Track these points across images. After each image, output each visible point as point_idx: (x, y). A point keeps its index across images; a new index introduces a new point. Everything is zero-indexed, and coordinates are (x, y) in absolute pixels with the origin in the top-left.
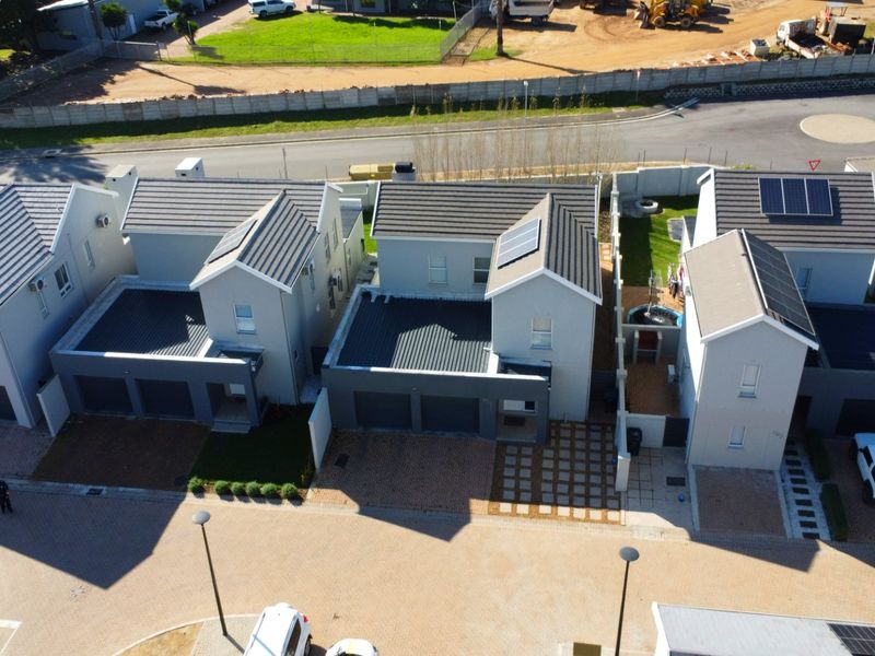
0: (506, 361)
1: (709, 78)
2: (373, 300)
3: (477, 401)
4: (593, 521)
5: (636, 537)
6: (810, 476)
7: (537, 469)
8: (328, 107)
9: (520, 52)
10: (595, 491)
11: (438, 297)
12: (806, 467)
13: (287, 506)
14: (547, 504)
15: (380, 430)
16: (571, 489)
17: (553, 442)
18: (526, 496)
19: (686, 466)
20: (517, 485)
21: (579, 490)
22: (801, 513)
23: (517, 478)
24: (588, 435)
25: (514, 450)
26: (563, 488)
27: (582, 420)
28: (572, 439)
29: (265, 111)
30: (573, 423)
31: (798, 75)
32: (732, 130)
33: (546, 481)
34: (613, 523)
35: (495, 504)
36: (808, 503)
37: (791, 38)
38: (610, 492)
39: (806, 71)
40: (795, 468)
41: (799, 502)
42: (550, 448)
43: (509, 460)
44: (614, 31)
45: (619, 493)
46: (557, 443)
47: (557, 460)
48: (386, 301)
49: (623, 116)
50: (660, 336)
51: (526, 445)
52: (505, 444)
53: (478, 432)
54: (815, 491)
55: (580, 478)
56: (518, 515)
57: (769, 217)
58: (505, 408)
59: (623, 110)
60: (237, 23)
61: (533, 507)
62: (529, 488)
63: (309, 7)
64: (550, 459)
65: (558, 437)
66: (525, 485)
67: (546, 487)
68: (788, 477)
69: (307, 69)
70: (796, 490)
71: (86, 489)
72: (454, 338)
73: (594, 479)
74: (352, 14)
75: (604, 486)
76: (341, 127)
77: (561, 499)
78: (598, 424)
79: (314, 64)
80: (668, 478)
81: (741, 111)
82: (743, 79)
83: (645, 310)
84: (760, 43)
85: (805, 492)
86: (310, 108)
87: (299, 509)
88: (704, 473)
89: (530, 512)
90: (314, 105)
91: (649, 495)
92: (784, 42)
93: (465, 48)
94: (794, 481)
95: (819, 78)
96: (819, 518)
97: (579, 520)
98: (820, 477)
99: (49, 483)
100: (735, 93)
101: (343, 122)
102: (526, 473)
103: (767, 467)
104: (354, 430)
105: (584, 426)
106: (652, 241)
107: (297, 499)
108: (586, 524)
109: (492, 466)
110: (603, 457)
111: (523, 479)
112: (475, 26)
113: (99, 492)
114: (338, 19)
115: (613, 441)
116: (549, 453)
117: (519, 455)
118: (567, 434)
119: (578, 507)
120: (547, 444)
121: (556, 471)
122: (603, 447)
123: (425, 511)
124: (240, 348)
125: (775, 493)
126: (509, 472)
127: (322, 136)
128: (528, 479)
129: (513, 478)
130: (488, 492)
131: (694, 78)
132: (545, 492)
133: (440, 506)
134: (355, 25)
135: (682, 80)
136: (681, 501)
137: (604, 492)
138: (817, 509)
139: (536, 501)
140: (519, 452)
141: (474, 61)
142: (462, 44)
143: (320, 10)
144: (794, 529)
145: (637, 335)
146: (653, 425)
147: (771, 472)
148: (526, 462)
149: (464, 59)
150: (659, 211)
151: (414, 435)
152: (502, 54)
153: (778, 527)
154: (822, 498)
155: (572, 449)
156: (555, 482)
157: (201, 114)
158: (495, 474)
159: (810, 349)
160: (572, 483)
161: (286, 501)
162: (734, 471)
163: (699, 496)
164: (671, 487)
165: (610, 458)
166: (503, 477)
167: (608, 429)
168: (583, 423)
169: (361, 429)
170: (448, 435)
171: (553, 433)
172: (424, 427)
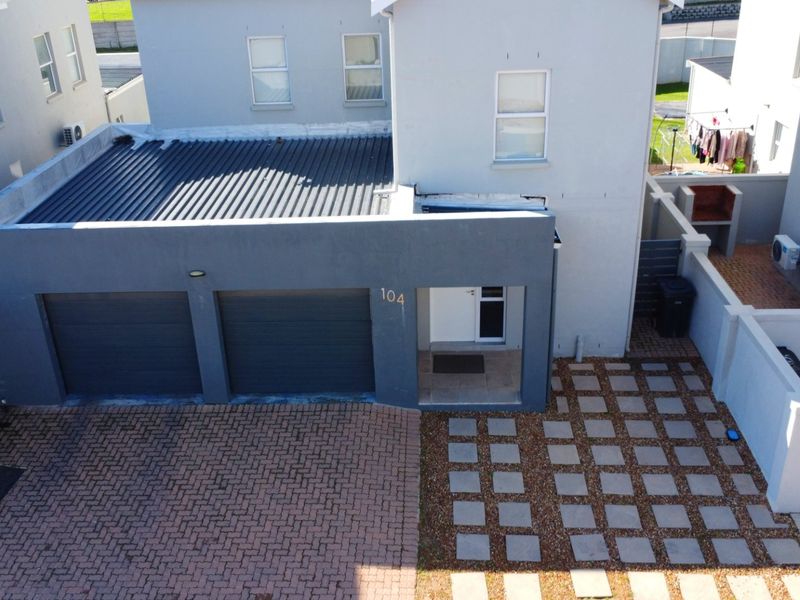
0: (431, 201)
3: (364, 298)
7: (538, 470)
10: (718, 518)
11: (274, 135)
14: (594, 565)
15: (120, 403)
16: (646, 517)
17: (562, 403)
18: (523, 547)
20: (492, 516)
21: (671, 517)
23: (487, 495)
24: (642, 384)
25: (469, 428)
26: (624, 516)
27: (619, 354)
28: (607, 393)
30: (599, 362)
33: (570, 499)
35: (436, 578)
38: (760, 518)
42: (556, 417)
43: (457, 453)
45: (788, 517)
46: (574, 404)
47: (583, 443)
50: (735, 190)
51: (498, 412)
52: (445, 415)
53: (370, 388)
58: (433, 338)
61: (553, 576)
62: (527, 522)
64: (564, 442)
65: (571, 393)
66: (515, 515)
67: (575, 516)
72: (305, 184)
75: (736, 501)
77: (627, 548)
78: (658, 360)
89: (548, 595)
102: (509, 483)
104: (55, 408)
105: (626, 367)
109: (414, 471)
110: (701, 429)
111: (506, 497)
115: (708, 392)
116: (558, 429)
117: (484, 438)
118: (592, 384)
119: (686, 568)
120: (549, 408)
121: (589, 469)
122: (691, 407)
126: (463, 482)
128: (518, 498)
129: (476, 497)
130: (412, 541)
132: (576, 531)
137: (743, 517)
139: (556, 558)
140: (483, 430)
145: (689, 192)
148: (506, 454)
151: (207, 408)
155: (614, 415)
156: (597, 501)
158: (426, 491)
160: (643, 502)
165: (716, 429)
166: (449, 498)
167: (686, 367)
168: (622, 360)
169: (72, 404)
170: (294, 401)
171: (556, 384)
172: (234, 388)
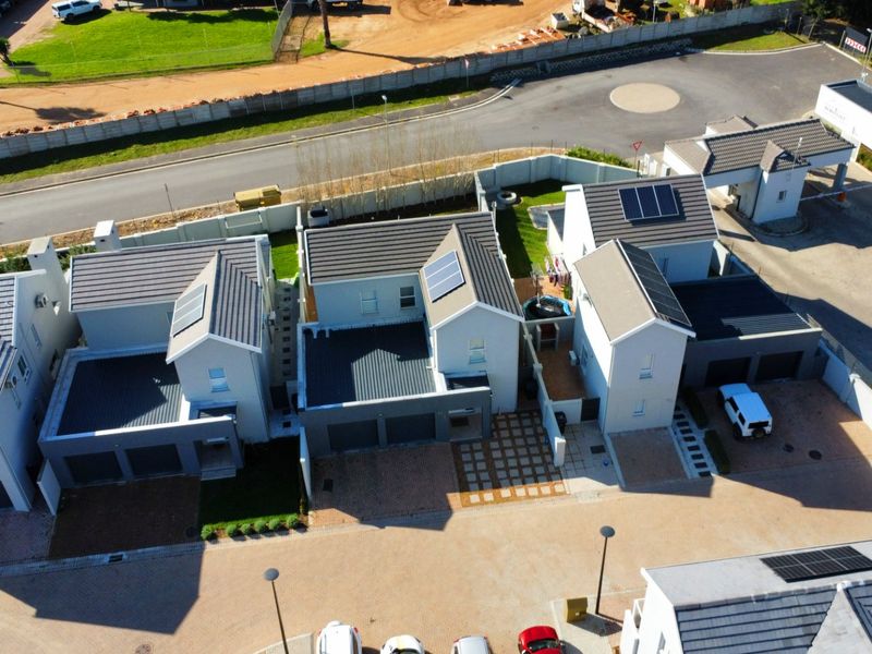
0: (451, 376)
1: (526, 59)
2: (315, 337)
4: (547, 496)
5: (580, 501)
6: (693, 426)
7: (489, 460)
8: (182, 124)
9: (347, 43)
10: (540, 470)
11: (371, 324)
12: (689, 419)
13: (295, 535)
14: (506, 487)
15: (352, 452)
16: (521, 472)
17: (495, 435)
19: (602, 436)
20: (478, 477)
21: (527, 471)
22: (694, 457)
23: (476, 471)
24: (521, 423)
25: (467, 448)
26: (515, 473)
27: (514, 410)
28: (510, 429)
29: (120, 135)
30: (506, 414)
31: (599, 48)
32: (556, 109)
33: (500, 469)
34: (561, 494)
35: (465, 497)
36: (696, 448)
37: (587, 12)
38: (551, 469)
39: (605, 44)
40: (681, 420)
41: (691, 449)
42: (493, 441)
43: (466, 457)
44: (426, 11)
45: (558, 468)
46: (499, 434)
47: (503, 449)
48: (327, 335)
49: (461, 104)
50: (557, 328)
51: (475, 441)
52: (459, 444)
53: (434, 436)
54: (699, 437)
55: (525, 461)
56: (487, 503)
57: (632, 222)
59: (457, 97)
60: (45, 30)
61: (495, 491)
62: (488, 478)
63: (116, 5)
64: (497, 449)
65: (498, 429)
66: (484, 476)
67: (502, 474)
68: (678, 429)
69: (142, 81)
70: (687, 439)
71: (106, 558)
72: (398, 360)
73: (537, 460)
74: (165, 10)
75: (545, 464)
76: (200, 145)
77: (515, 482)
78: (525, 412)
79: (148, 74)
80: (592, 448)
81: (559, 88)
82: (554, 56)
83: (536, 302)
84: (560, 17)
85: (693, 439)
86: (164, 127)
87: (306, 536)
88: (618, 438)
89: (495, 497)
90: (167, 124)
91: (580, 465)
92: (581, 14)
93: (292, 42)
94: (683, 432)
95: (616, 49)
96: (707, 459)
97: (534, 497)
98: (701, 426)
99: (68, 560)
100: (549, 70)
101: (201, 138)
102: (481, 466)
103: (662, 425)
104: (329, 456)
105: (515, 416)
106: (520, 230)
107: (301, 527)
108: (541, 499)
109: (453, 465)
110: (538, 440)
111: (481, 471)
112: (294, 15)
113: (120, 558)
114: (153, 16)
115: (541, 424)
116: (494, 445)
117: (472, 452)
118: (504, 425)
119: (530, 486)
120: (491, 437)
121: (505, 459)
122: (535, 431)
123: (412, 515)
124: (215, 404)
125: (673, 444)
126: (468, 468)
127: (185, 156)
128: (484, 471)
129: (473, 472)
130: (457, 487)
131: (512, 60)
132: (501, 478)
133: (422, 509)
134: (173, 23)
135: (503, 63)
136: (606, 465)
137: (547, 469)
138: (704, 451)
139: (497, 485)
140: (471, 448)
141: (306, 57)
142: (288, 38)
143: (130, 7)
144: (692, 472)
145: (539, 329)
146: (573, 407)
147: (666, 428)
148: (479, 456)
149: (297, 56)
150: (518, 201)
151: (381, 450)
152: (331, 47)
153: (681, 473)
154: (706, 441)
155: (512, 438)
156: (507, 469)
157: (52, 146)
158: (458, 472)
159: (689, 337)
160: (520, 467)
161: (292, 531)
162: (639, 433)
163: (618, 458)
164: (596, 455)
165: (543, 439)
166: (465, 474)
167: (535, 414)
168: (514, 413)
169: (335, 454)
170: (410, 445)
171: (493, 427)
172: (389, 442)
